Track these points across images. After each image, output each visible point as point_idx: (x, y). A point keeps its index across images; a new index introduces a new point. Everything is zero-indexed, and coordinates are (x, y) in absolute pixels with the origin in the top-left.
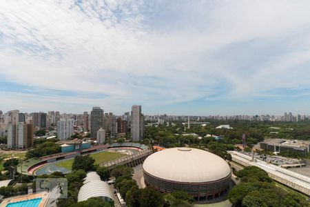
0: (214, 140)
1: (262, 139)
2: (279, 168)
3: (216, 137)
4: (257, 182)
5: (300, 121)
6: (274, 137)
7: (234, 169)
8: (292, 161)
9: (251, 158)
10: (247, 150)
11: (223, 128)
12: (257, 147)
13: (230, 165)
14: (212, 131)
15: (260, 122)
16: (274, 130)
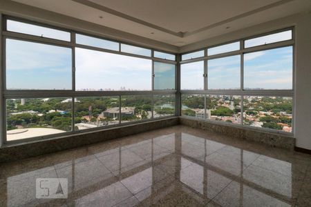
0: (60, 115)
1: (104, 109)
3: (62, 112)
6: (114, 106)
10: (93, 120)
11: (69, 102)
12: (101, 116)
14: (57, 106)
16: (114, 101)
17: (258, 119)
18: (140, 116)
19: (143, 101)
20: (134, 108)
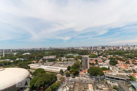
0: (21, 61)
1: (43, 57)
2: (48, 66)
3: (22, 59)
4: (40, 74)
5: (54, 50)
6: (46, 55)
7: (31, 72)
8: (51, 63)
9: (38, 65)
10: (37, 62)
11: (26, 54)
12: (41, 60)
13: (29, 71)
14: (20, 56)
15: (42, 51)
16: (47, 53)
17: (108, 59)
18: (58, 60)
19: (59, 53)
20: (55, 56)
